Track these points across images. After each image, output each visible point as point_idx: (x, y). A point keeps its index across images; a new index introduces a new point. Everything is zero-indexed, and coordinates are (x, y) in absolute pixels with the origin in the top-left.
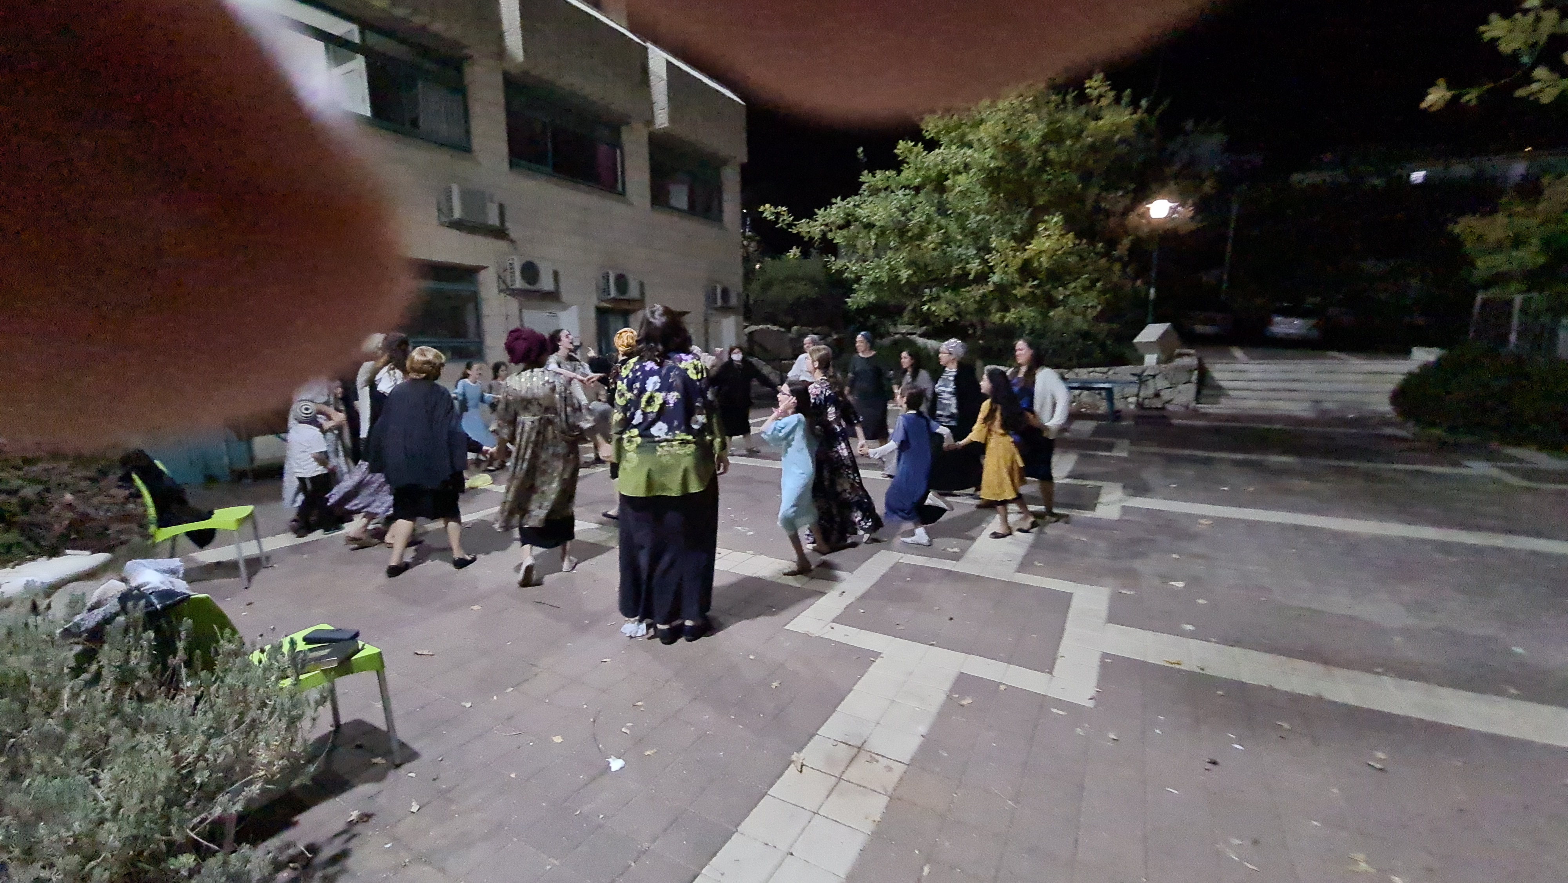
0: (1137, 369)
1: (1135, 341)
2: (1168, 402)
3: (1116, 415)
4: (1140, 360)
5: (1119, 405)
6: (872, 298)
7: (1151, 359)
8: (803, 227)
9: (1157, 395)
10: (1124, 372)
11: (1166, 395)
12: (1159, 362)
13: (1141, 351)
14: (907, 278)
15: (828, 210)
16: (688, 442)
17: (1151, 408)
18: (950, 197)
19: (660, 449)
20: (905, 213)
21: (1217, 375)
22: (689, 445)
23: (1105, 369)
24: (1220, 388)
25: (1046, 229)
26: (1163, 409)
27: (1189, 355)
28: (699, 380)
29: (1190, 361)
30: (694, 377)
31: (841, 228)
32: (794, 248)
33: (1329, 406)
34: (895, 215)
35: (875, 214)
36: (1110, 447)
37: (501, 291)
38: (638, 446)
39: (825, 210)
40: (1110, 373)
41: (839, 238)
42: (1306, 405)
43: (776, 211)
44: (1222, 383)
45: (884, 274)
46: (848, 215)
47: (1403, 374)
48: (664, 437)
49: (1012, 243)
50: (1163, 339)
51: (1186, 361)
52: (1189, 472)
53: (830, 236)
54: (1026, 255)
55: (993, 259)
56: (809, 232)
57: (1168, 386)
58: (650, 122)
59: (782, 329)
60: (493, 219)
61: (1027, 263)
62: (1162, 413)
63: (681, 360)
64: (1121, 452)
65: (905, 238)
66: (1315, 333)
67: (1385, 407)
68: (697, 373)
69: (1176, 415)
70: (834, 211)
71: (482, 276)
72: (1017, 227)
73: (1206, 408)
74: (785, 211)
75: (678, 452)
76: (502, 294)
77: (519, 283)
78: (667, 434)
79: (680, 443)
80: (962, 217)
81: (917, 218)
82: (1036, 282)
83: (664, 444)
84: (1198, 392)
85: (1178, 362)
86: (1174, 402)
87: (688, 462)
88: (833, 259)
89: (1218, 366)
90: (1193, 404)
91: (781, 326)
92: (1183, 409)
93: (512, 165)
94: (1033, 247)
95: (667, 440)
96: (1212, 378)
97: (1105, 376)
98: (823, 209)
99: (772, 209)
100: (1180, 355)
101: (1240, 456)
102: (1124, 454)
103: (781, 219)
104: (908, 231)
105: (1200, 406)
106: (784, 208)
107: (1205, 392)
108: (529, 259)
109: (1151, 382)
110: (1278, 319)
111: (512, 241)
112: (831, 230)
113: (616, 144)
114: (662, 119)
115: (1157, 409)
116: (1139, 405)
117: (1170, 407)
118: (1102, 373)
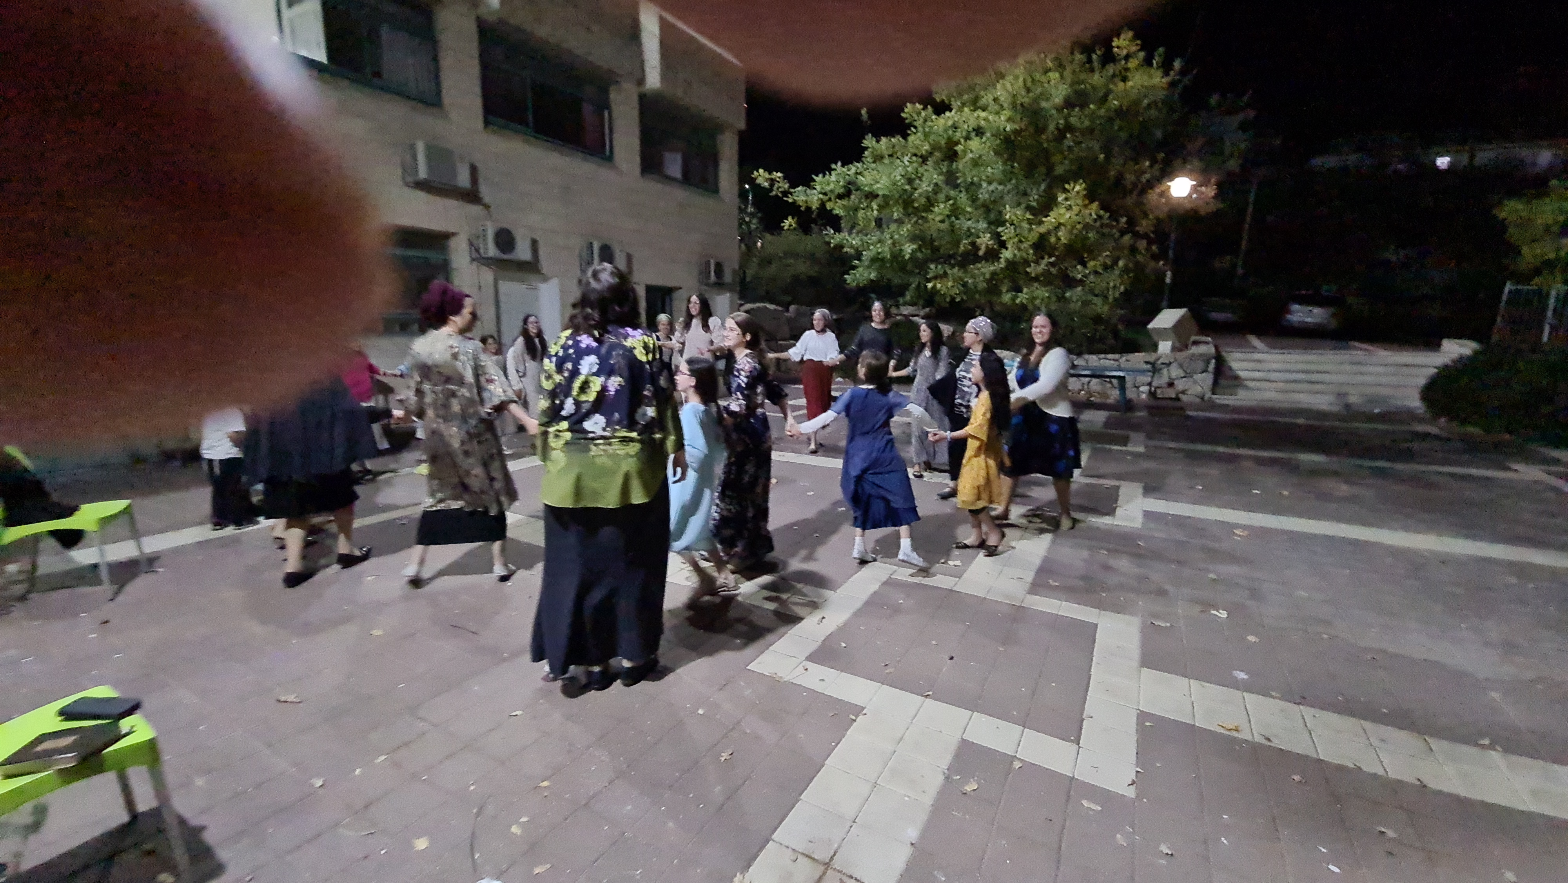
0: (1151, 357)
1: (1150, 326)
2: (1183, 392)
3: (1127, 406)
4: (1155, 347)
5: (1131, 394)
6: (873, 276)
7: (1165, 347)
8: (800, 196)
9: (1171, 385)
10: (1138, 359)
11: (1180, 385)
12: (1174, 349)
13: (1155, 338)
14: (911, 254)
15: (827, 177)
16: (632, 440)
17: (1162, 399)
18: (960, 165)
19: (593, 448)
20: (910, 181)
21: (1235, 365)
22: (631, 444)
23: (1117, 356)
24: (1237, 378)
25: (1066, 199)
26: (1177, 399)
27: (1207, 343)
28: (648, 362)
29: (1207, 349)
30: (644, 359)
31: (840, 197)
32: (790, 218)
33: (1353, 399)
34: (899, 184)
35: (878, 182)
36: (1125, 441)
37: (473, 260)
38: (567, 443)
39: (824, 176)
40: (1124, 359)
41: (838, 208)
42: (1331, 398)
43: (770, 177)
44: (1242, 374)
45: (886, 249)
46: (849, 183)
47: (1436, 367)
48: (600, 433)
49: (1028, 216)
50: (1179, 326)
51: (1202, 349)
52: (1214, 471)
53: (829, 206)
54: (1042, 229)
55: (1007, 233)
56: (806, 202)
57: (1182, 375)
58: (641, 81)
59: (780, 308)
60: (463, 179)
61: (1043, 237)
62: (1178, 404)
63: (626, 336)
64: (1137, 446)
65: (910, 210)
66: (1333, 324)
67: (1415, 402)
68: (647, 354)
69: (1191, 406)
70: (833, 178)
71: (453, 243)
72: (1034, 198)
73: (1222, 399)
74: (779, 178)
75: (618, 452)
76: (475, 264)
77: (492, 251)
78: (604, 429)
79: (620, 441)
80: (972, 188)
81: (925, 187)
82: (1053, 259)
83: (601, 441)
84: (1216, 383)
85: (1194, 350)
86: (1189, 393)
87: (630, 465)
88: (832, 231)
89: (1238, 355)
90: (1208, 395)
91: (777, 304)
92: (1198, 400)
93: (487, 123)
94: (1051, 220)
95: (603, 438)
96: (1230, 368)
97: (1117, 363)
98: (821, 175)
99: (767, 175)
100: (1195, 343)
101: (1266, 454)
102: (1141, 449)
103: (776, 186)
104: (913, 201)
105: (1216, 396)
106: (779, 174)
107: (1223, 382)
108: (505, 226)
109: (1165, 371)
110: (1296, 307)
111: (487, 207)
112: (830, 200)
113: (603, 105)
114: (653, 79)
115: (1171, 399)
116: (1152, 394)
117: (1184, 398)
118: (1114, 360)
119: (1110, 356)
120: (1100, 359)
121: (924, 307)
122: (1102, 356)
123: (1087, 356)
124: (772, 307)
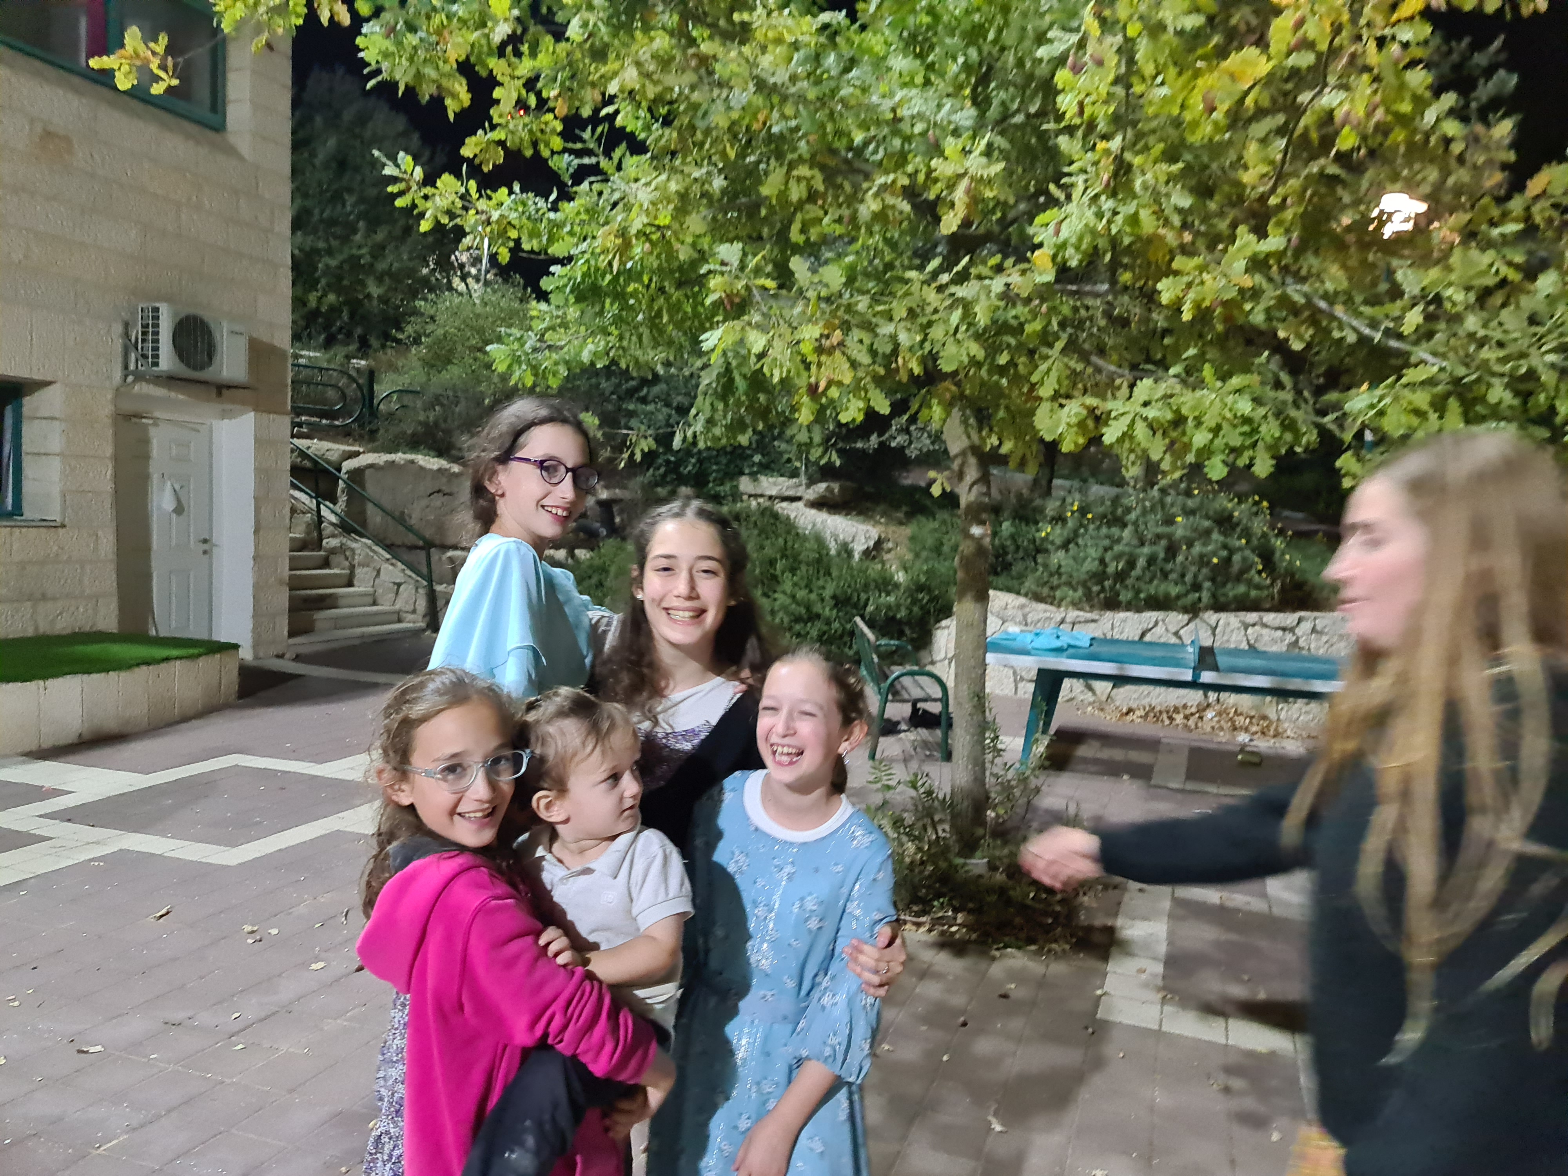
118: (1284, 629)
119: (1270, 618)
120: (1246, 626)
121: (811, 482)
122: (1252, 617)
123: (1211, 617)
124: (432, 463)
